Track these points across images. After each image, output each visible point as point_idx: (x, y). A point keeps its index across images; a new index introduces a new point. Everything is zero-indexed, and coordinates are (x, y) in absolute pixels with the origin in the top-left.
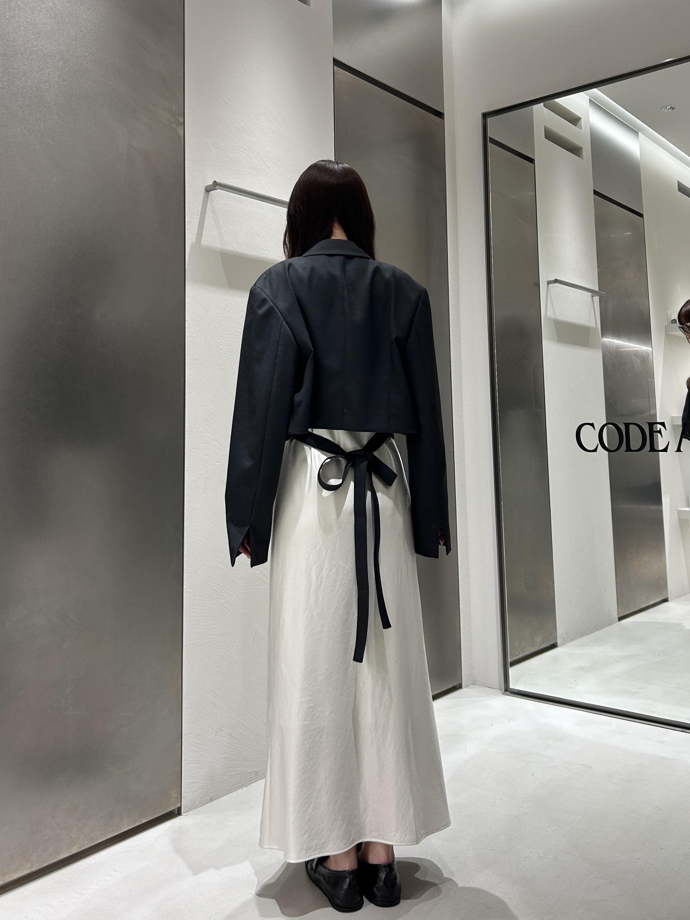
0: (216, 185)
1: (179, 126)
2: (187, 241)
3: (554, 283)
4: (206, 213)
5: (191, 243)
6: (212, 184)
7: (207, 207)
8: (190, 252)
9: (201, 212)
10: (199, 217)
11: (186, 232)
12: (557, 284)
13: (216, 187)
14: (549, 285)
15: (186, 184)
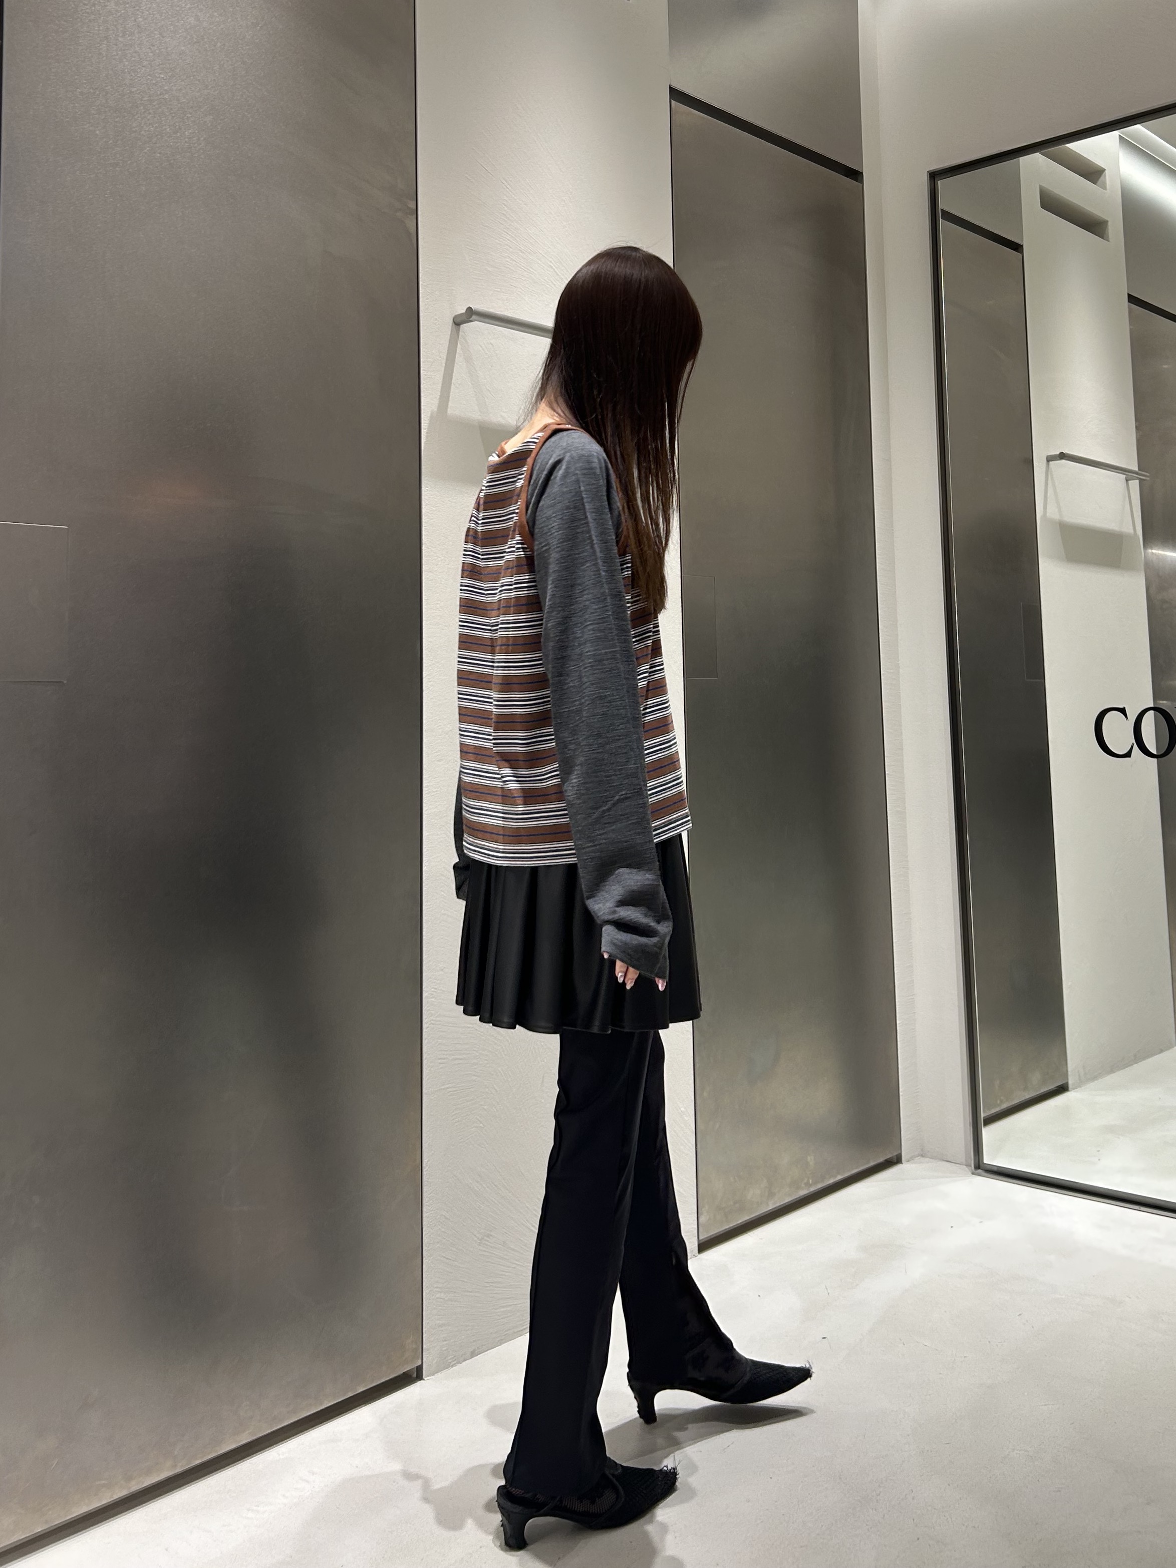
0: (471, 314)
1: (409, 216)
2: (424, 409)
3: (1058, 460)
4: (455, 361)
5: (429, 415)
6: (464, 311)
7: (458, 352)
8: (428, 429)
9: (447, 359)
10: (443, 369)
11: (422, 394)
12: (1063, 461)
13: (471, 317)
14: (1051, 462)
15: (421, 314)
